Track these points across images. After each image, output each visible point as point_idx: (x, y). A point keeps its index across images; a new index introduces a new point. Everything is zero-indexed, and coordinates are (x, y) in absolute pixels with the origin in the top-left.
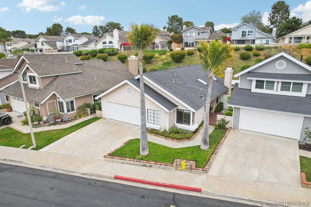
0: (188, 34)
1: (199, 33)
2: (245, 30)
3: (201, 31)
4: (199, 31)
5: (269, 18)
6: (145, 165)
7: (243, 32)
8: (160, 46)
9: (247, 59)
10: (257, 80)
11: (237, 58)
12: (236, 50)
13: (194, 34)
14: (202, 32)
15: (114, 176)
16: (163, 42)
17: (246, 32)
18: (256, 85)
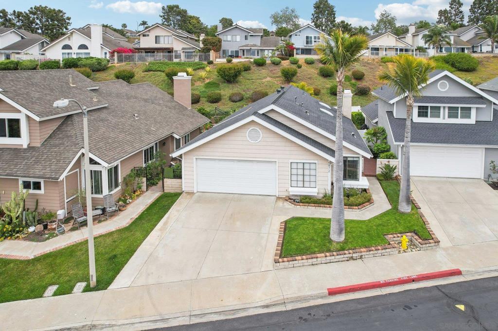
0: (229, 38)
1: (246, 36)
2: (309, 36)
3: (250, 34)
4: (246, 34)
5: (312, 19)
6: (352, 258)
7: (307, 37)
8: (183, 55)
9: (330, 76)
10: (419, 106)
11: (316, 75)
12: (310, 64)
13: (238, 38)
14: (251, 36)
15: (327, 292)
16: (190, 49)
17: (311, 37)
18: (419, 112)
